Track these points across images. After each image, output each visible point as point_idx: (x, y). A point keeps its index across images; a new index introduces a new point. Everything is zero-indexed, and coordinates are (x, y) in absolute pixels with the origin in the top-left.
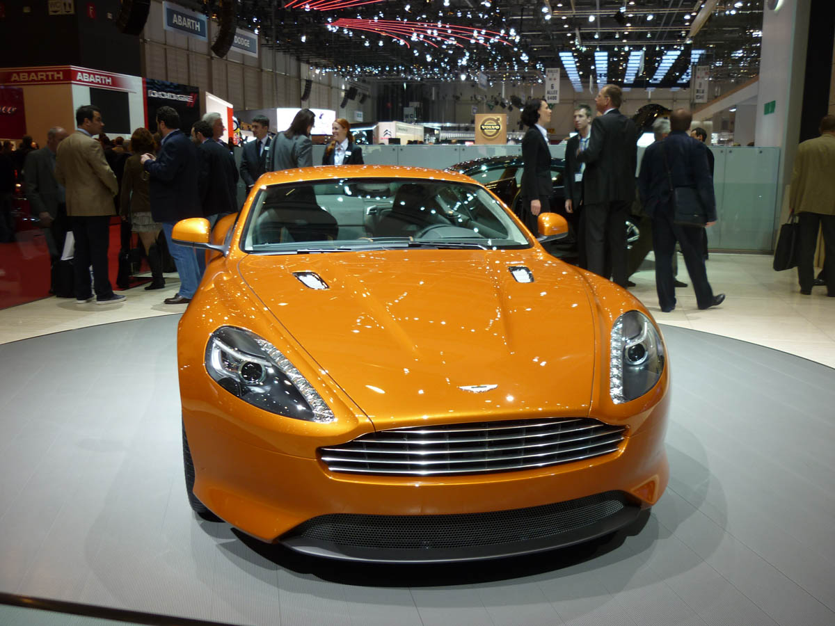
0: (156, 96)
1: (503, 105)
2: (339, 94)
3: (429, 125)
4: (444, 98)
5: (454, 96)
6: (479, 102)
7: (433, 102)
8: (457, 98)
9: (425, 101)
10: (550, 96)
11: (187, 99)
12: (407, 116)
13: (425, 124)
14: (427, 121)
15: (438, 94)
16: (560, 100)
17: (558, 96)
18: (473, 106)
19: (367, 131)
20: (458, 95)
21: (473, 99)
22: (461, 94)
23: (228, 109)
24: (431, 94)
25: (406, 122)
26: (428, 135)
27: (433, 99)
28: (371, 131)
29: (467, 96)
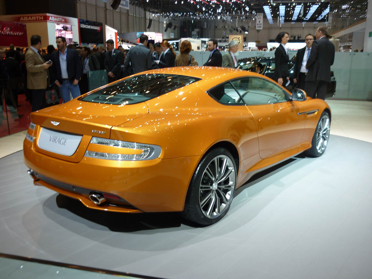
0: (84, 27)
1: (237, 30)
2: (163, 26)
3: (204, 39)
4: (210, 27)
5: (214, 26)
6: (226, 29)
7: (205, 29)
8: (216, 27)
9: (202, 29)
10: (258, 26)
11: (97, 28)
12: (193, 35)
13: (201, 39)
14: (202, 37)
15: (207, 25)
16: (263, 28)
17: (262, 26)
18: (223, 31)
19: (176, 43)
20: (216, 25)
21: (223, 27)
22: (218, 25)
23: (115, 33)
24: (204, 25)
25: (193, 38)
26: (203, 44)
27: (205, 27)
28: (178, 42)
29: (220, 26)
